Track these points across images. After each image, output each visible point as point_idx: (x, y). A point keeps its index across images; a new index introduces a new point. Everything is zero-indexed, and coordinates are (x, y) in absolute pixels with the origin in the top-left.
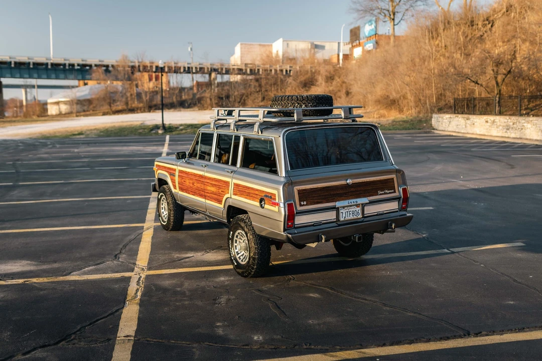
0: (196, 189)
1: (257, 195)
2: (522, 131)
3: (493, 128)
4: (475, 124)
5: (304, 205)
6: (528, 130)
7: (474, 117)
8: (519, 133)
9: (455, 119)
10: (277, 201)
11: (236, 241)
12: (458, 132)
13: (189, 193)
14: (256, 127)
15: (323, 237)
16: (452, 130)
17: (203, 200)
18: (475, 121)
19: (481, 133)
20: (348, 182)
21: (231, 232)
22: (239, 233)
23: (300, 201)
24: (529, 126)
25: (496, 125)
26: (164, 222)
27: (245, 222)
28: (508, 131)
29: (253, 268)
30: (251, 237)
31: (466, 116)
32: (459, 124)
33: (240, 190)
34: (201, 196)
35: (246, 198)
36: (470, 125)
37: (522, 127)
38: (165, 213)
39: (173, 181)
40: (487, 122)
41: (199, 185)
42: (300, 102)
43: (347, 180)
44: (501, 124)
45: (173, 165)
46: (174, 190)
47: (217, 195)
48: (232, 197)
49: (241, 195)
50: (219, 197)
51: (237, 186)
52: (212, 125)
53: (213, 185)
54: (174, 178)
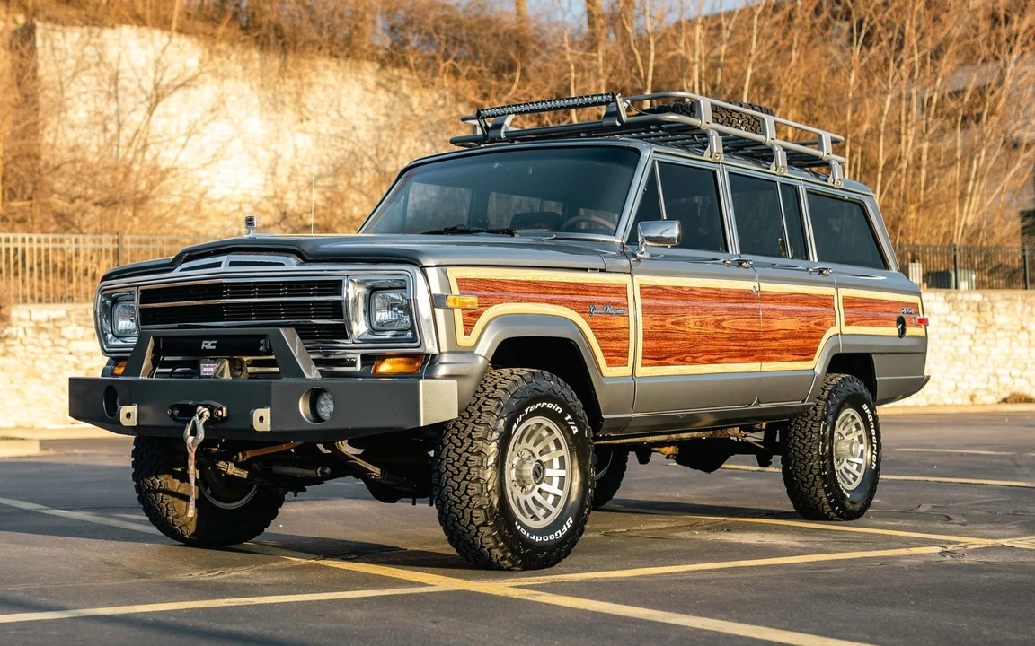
0: (730, 339)
1: (889, 312)
17: (753, 367)
33: (859, 311)
34: (747, 355)
35: (872, 325)
39: (607, 337)
41: (742, 324)
45: (602, 271)
46: (608, 371)
47: (804, 337)
48: (841, 332)
49: (862, 321)
50: (809, 341)
51: (849, 302)
52: (716, 144)
53: (790, 314)
54: (619, 322)
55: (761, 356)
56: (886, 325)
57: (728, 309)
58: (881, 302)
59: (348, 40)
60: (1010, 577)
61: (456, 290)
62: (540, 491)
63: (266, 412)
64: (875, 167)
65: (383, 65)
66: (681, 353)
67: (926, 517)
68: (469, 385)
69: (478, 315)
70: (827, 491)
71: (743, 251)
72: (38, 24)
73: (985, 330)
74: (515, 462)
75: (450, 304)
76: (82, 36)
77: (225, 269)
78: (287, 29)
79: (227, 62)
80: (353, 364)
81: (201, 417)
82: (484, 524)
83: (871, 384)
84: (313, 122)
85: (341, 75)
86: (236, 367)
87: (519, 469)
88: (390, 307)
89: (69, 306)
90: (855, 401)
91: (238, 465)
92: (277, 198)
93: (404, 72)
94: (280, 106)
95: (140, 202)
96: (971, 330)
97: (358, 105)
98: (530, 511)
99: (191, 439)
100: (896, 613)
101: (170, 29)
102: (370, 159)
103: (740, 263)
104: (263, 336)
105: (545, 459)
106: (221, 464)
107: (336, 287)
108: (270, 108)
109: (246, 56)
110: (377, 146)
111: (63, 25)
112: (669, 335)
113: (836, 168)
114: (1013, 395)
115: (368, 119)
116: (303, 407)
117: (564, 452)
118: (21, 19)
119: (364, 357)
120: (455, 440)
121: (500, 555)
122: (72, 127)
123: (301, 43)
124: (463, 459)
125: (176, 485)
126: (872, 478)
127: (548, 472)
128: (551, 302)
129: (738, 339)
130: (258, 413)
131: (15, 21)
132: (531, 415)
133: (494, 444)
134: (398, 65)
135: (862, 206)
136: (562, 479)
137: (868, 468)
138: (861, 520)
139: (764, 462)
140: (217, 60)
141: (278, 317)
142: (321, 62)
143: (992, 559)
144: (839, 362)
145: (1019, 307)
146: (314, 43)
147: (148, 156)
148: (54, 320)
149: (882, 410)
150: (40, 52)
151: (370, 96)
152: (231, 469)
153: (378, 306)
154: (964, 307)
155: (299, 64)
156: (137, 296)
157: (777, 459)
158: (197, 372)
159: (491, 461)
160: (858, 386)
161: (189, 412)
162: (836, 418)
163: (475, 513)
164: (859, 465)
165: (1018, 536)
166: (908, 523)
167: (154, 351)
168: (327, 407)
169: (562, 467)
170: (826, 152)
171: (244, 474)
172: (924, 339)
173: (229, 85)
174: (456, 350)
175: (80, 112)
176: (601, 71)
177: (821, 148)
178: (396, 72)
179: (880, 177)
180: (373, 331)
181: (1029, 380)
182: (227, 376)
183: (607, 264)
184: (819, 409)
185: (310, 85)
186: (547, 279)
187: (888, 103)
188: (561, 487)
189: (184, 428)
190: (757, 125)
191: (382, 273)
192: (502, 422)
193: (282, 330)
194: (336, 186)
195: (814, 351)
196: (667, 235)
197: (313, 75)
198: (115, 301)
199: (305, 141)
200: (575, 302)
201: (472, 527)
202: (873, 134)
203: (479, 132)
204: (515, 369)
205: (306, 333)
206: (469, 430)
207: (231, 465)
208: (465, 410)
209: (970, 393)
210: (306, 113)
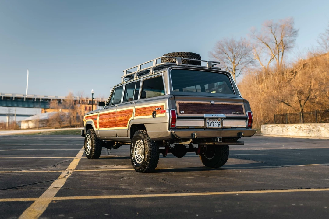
0: (110, 123)
1: (151, 111)
2: (319, 132)
3: (300, 132)
4: (289, 129)
5: (182, 113)
6: (323, 131)
7: (288, 125)
8: (317, 134)
9: (275, 127)
10: (164, 109)
11: (136, 149)
12: (278, 135)
13: (106, 128)
14: (151, 71)
15: (196, 134)
16: (274, 134)
17: (115, 128)
18: (288, 127)
19: (292, 135)
20: (212, 102)
21: (133, 143)
22: (138, 143)
23: (180, 110)
24: (323, 129)
25: (302, 129)
26: (88, 153)
27: (142, 133)
28: (310, 133)
29: (147, 164)
30: (146, 141)
31: (282, 125)
32: (278, 130)
33: (140, 112)
34: (113, 126)
35: (144, 115)
36: (286, 131)
37: (319, 130)
38: (89, 147)
39: (96, 123)
40: (296, 128)
41: (112, 120)
42: (180, 56)
43: (211, 102)
44: (305, 129)
46: (96, 129)
47: (124, 121)
48: (134, 118)
50: (125, 122)
51: (137, 110)
53: (122, 116)
54: (96, 121)
55: (116, 126)
57: (111, 116)
66: (104, 126)
112: (102, 123)
128: (91, 119)
186: (91, 115)
195: (127, 124)
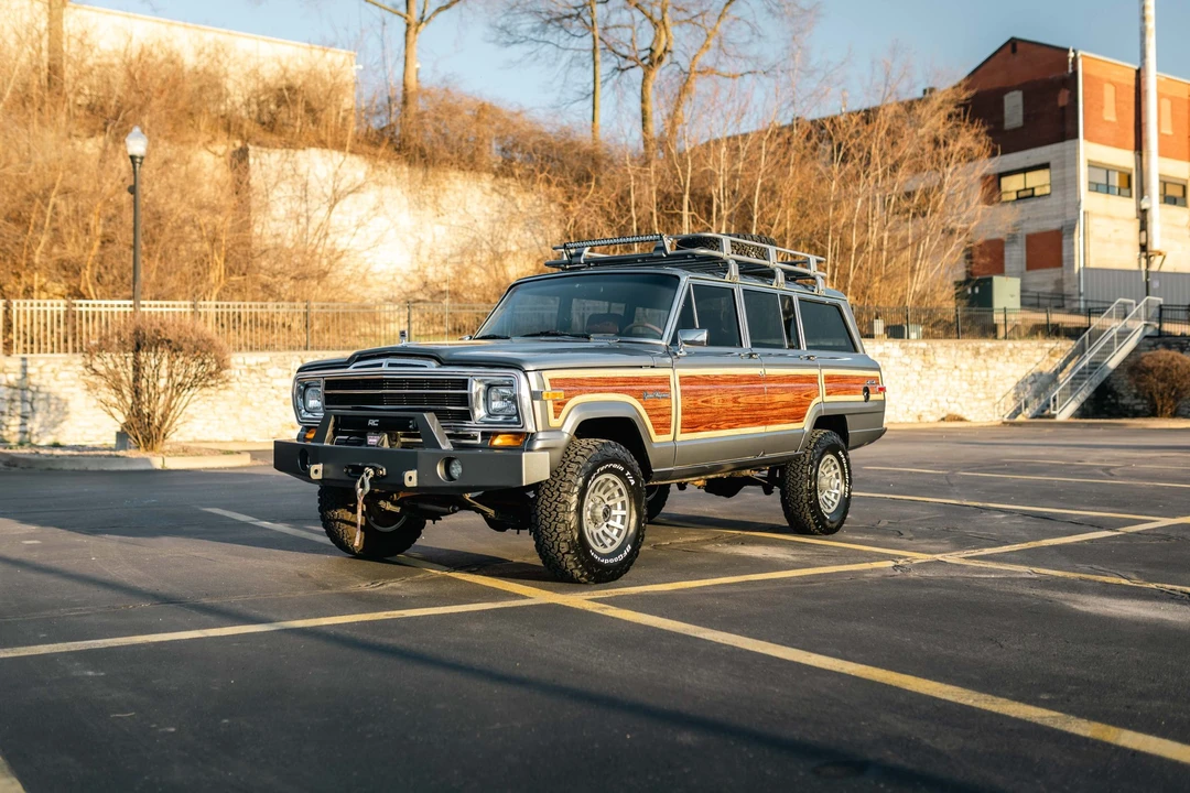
0: (743, 411)
1: (858, 384)
13: (718, 428)
33: (836, 384)
34: (756, 421)
35: (845, 394)
39: (656, 414)
41: (752, 399)
45: (653, 367)
46: (656, 438)
47: (797, 406)
48: (824, 400)
49: (838, 391)
50: (800, 409)
51: (829, 379)
52: (734, 269)
53: (786, 390)
54: (664, 403)
55: (765, 421)
56: (855, 394)
57: (742, 389)
58: (852, 377)
59: (472, 158)
60: (943, 592)
61: (548, 387)
62: (608, 526)
63: (413, 474)
64: (850, 249)
65: (497, 176)
66: (709, 422)
67: (885, 532)
68: (558, 454)
69: (563, 404)
70: (813, 514)
71: (753, 345)
72: (251, 147)
73: (929, 368)
74: (590, 506)
75: (544, 398)
76: (282, 155)
77: (385, 368)
78: (428, 150)
79: (385, 174)
80: (475, 438)
81: (367, 475)
82: (568, 553)
83: (844, 436)
84: (446, 217)
85: (466, 183)
86: (393, 439)
87: (593, 511)
88: (503, 398)
89: (272, 354)
90: (833, 449)
91: (394, 503)
92: (420, 271)
93: (511, 180)
94: (423, 205)
95: (322, 275)
96: (918, 368)
97: (478, 204)
98: (601, 541)
99: (360, 490)
100: (861, 628)
101: (344, 151)
102: (487, 243)
103: (751, 356)
104: (412, 418)
105: (611, 503)
106: (382, 503)
107: (464, 384)
108: (416, 207)
109: (398, 169)
110: (492, 234)
111: (268, 147)
112: (700, 410)
113: (820, 281)
114: (949, 415)
115: (486, 214)
116: (440, 470)
117: (625, 498)
118: (239, 144)
119: (483, 433)
120: (548, 492)
121: (579, 574)
122: (275, 220)
123: (437, 161)
124: (553, 506)
125: (348, 516)
126: (846, 503)
127: (614, 512)
128: (616, 391)
129: (750, 410)
130: (408, 474)
131: (234, 145)
132: (601, 473)
133: (575, 496)
134: (507, 176)
135: (838, 308)
136: (623, 517)
137: (843, 497)
138: (837, 535)
139: (768, 491)
140: (378, 173)
141: (422, 403)
142: (452, 174)
143: (929, 574)
144: (822, 422)
145: (953, 352)
146: (447, 160)
147: (328, 241)
148: (261, 364)
149: (851, 453)
150: (252, 168)
151: (488, 198)
152: (389, 506)
153: (493, 397)
154: (913, 352)
155: (436, 175)
156: (322, 382)
157: (776, 490)
158: (364, 442)
159: (573, 508)
160: (836, 438)
161: (359, 471)
162: (819, 462)
163: (562, 545)
164: (836, 495)
165: (949, 552)
166: (871, 538)
167: (335, 425)
168: (456, 470)
169: (624, 508)
170: (813, 270)
171: (397, 509)
172: (883, 402)
173: (387, 190)
174: (548, 430)
175: (280, 210)
176: (653, 181)
177: (808, 267)
178: (506, 181)
179: (853, 257)
180: (490, 415)
181: (960, 404)
182: (386, 445)
183: (656, 361)
184: (808, 456)
185: (444, 190)
186: (613, 375)
187: (859, 204)
188: (622, 523)
189: (356, 482)
190: (763, 254)
191: (497, 375)
192: (581, 479)
193: (425, 415)
194: (462, 262)
195: (804, 415)
196: (699, 339)
197: (446, 183)
198: (307, 387)
199: (440, 231)
200: (633, 390)
201: (559, 554)
202: (849, 225)
203: (565, 258)
204: (590, 440)
205: (441, 415)
206: (557, 485)
207: (388, 503)
208: (554, 472)
209: (918, 413)
210: (441, 210)
